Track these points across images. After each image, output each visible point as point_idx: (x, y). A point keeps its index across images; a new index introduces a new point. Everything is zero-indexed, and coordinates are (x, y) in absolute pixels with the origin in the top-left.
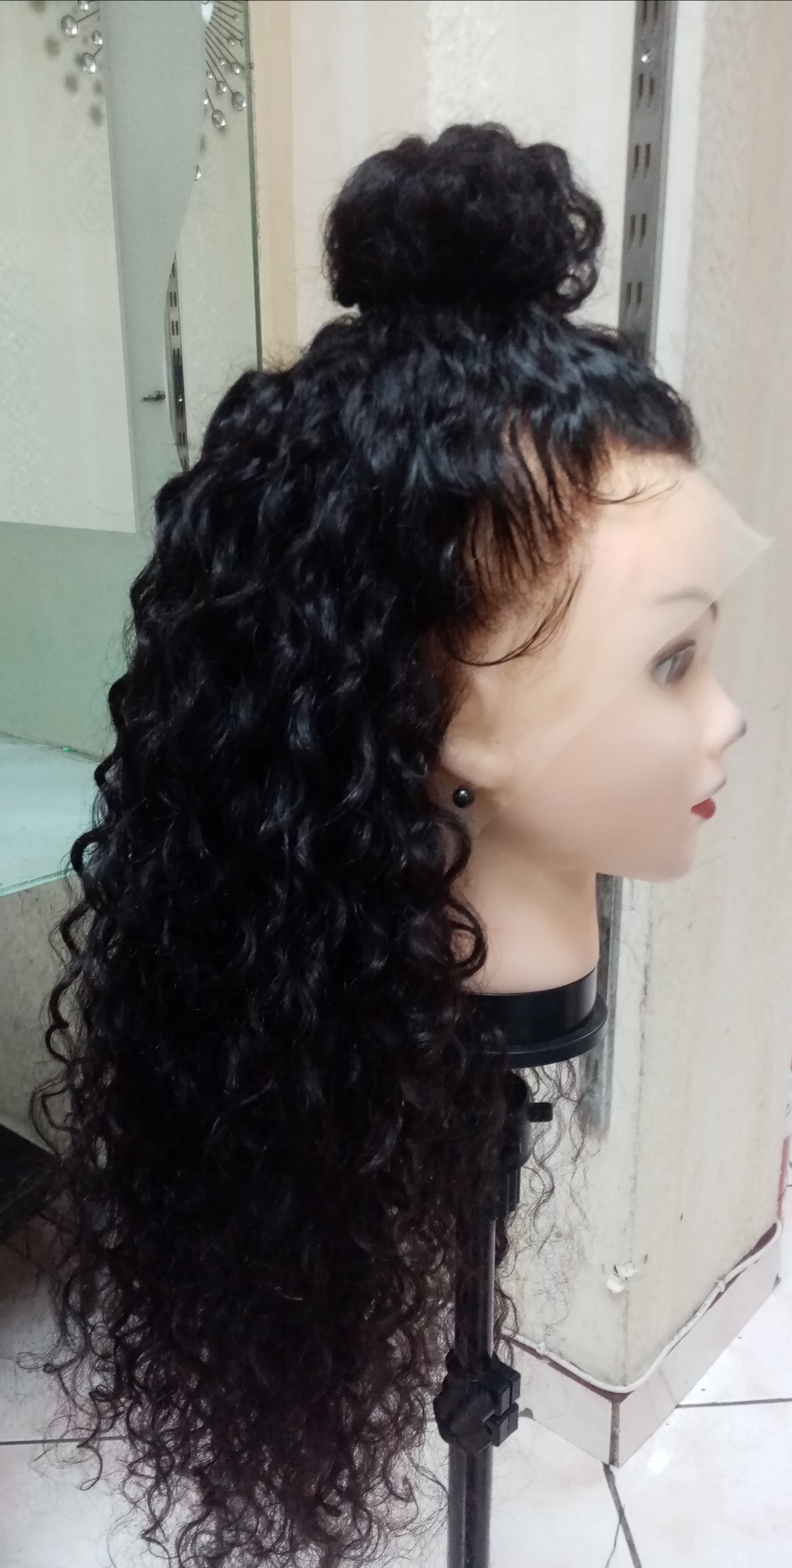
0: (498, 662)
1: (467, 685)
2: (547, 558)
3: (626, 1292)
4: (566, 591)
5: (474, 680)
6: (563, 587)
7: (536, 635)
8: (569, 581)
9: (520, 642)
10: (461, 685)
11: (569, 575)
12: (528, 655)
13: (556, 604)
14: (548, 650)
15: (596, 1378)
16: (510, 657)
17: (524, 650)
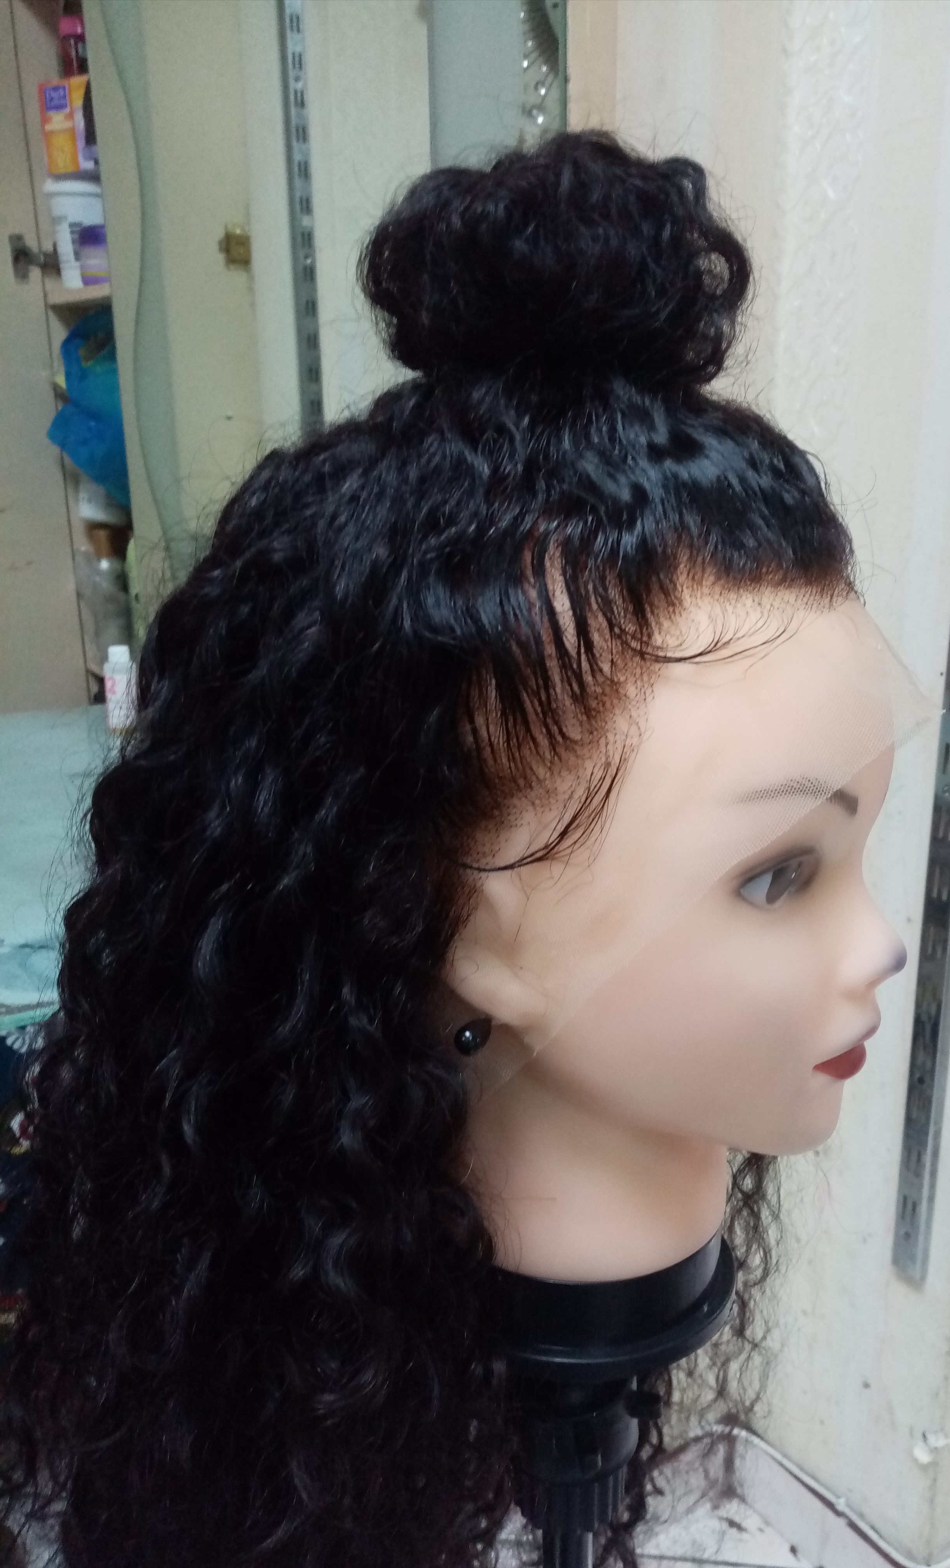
0: (511, 867)
1: (474, 891)
2: (574, 733)
3: (934, 1464)
4: (603, 779)
5: (482, 885)
6: (598, 774)
7: (563, 834)
8: (608, 765)
9: (541, 842)
10: (467, 890)
11: (607, 757)
12: (553, 859)
13: (589, 796)
14: (581, 856)
15: (896, 1549)
16: (525, 861)
17: (548, 853)
